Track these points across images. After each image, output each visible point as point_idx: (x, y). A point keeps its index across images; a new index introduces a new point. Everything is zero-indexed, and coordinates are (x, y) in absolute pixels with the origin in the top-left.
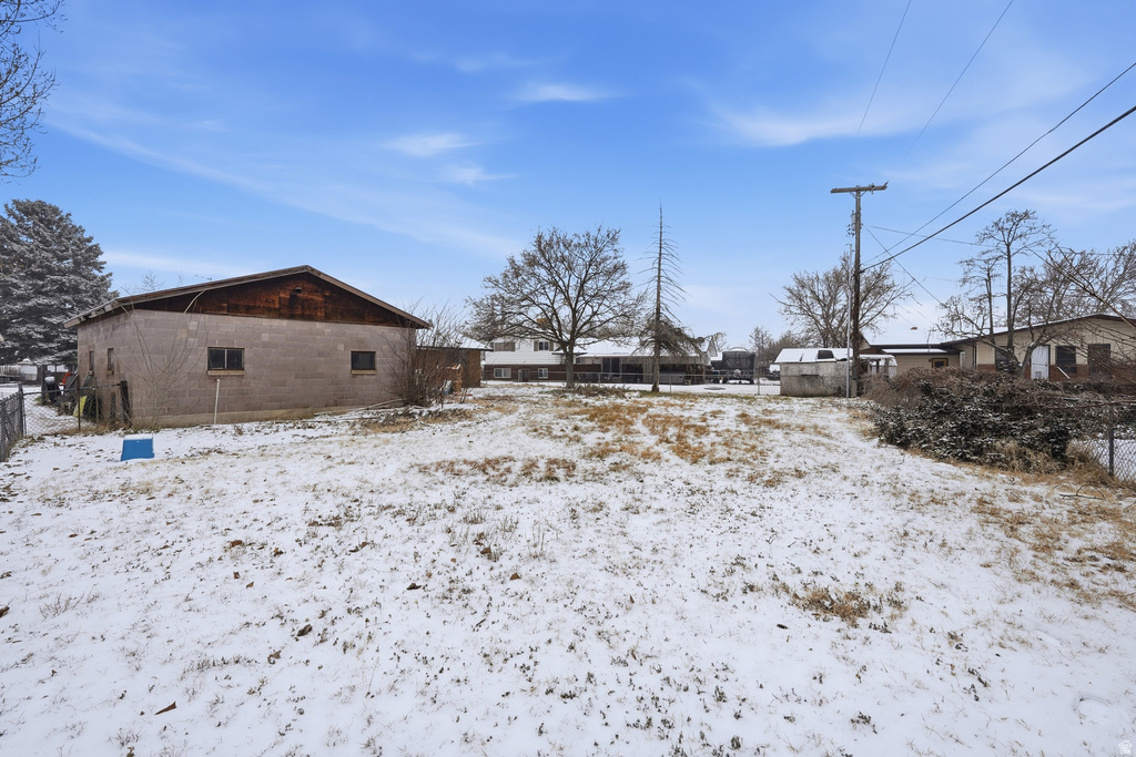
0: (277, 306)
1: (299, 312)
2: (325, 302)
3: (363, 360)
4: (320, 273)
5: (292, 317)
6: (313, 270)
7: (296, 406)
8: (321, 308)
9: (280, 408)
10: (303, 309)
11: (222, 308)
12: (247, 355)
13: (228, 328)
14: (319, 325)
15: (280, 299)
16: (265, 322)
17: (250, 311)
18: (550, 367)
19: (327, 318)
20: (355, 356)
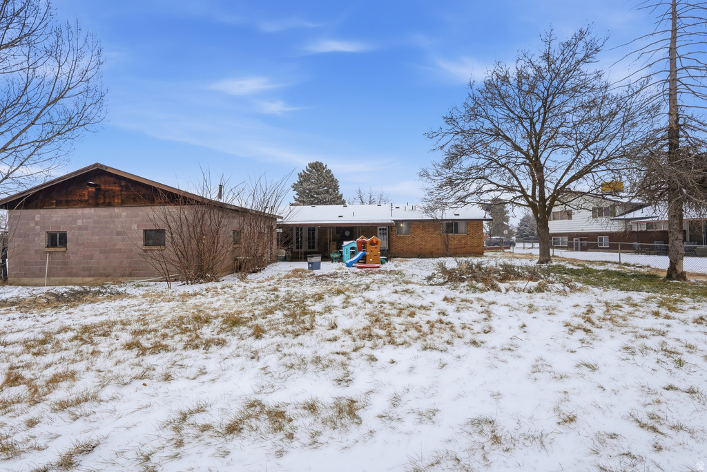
0: (86, 198)
1: (102, 201)
2: (121, 191)
3: (153, 237)
4: (107, 167)
5: (97, 205)
6: (102, 166)
7: (101, 275)
8: (118, 195)
9: (89, 276)
10: (104, 198)
11: (52, 204)
12: (69, 236)
13: (57, 217)
14: (117, 210)
15: (89, 192)
16: (80, 211)
17: (68, 204)
18: (612, 236)
19: (123, 204)
20: (147, 233)
